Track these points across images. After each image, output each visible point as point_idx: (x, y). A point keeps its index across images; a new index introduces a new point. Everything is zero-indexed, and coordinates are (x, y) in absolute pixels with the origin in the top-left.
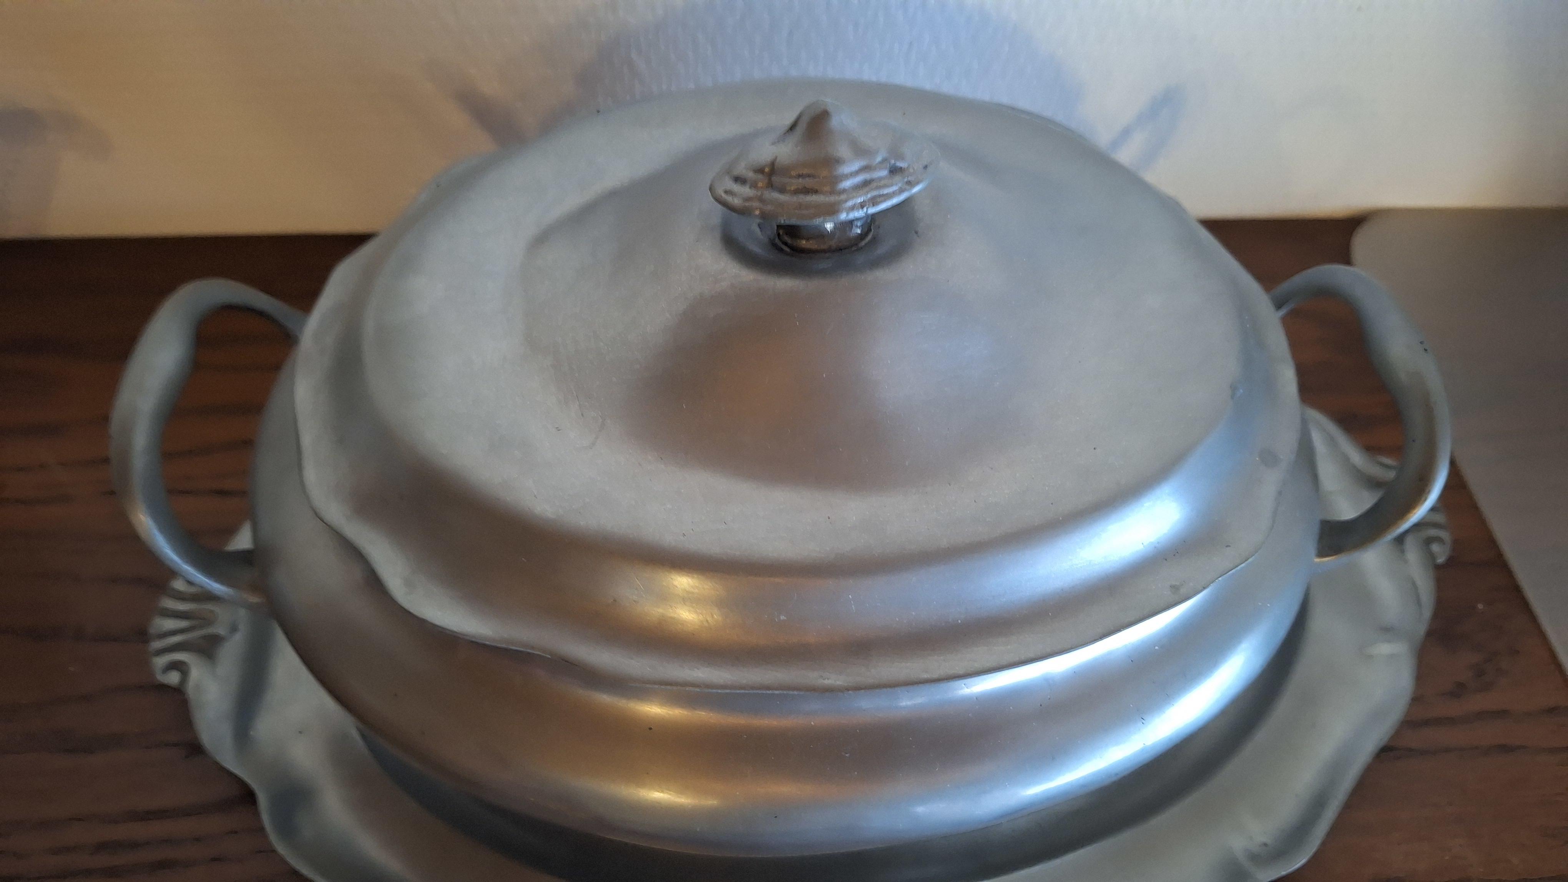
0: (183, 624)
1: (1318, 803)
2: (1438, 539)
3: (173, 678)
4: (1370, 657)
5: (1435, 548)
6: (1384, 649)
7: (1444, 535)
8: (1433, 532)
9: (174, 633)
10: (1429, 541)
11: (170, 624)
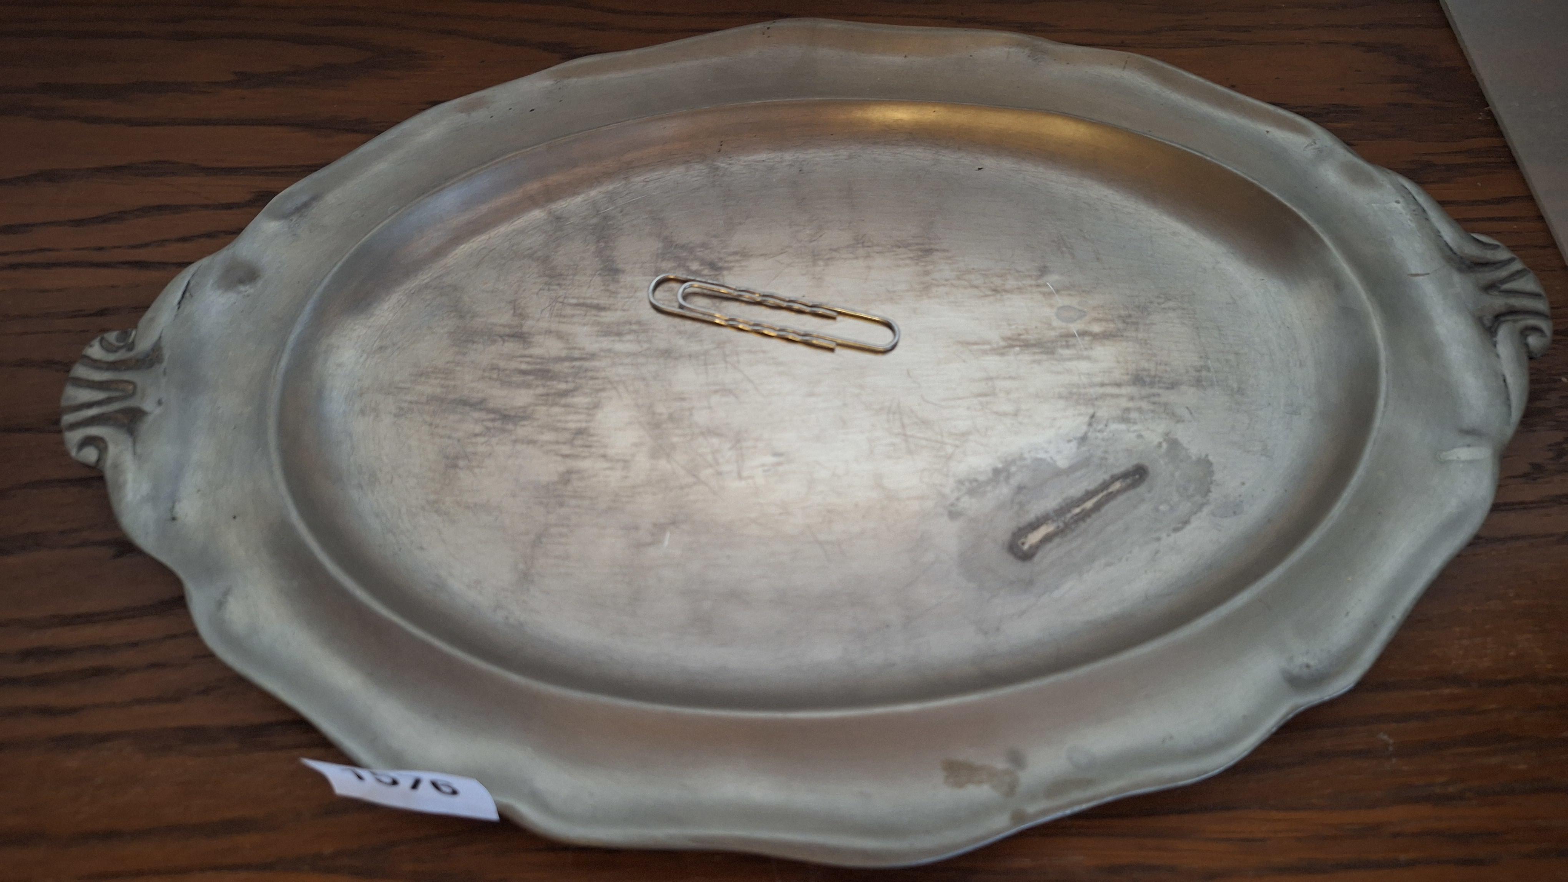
0: (100, 395)
1: (1373, 624)
2: (1536, 329)
3: (90, 455)
4: (1445, 463)
5: (1533, 341)
6: (1463, 453)
7: (1545, 325)
8: (1532, 321)
9: (90, 405)
10: (1526, 332)
11: (85, 395)
